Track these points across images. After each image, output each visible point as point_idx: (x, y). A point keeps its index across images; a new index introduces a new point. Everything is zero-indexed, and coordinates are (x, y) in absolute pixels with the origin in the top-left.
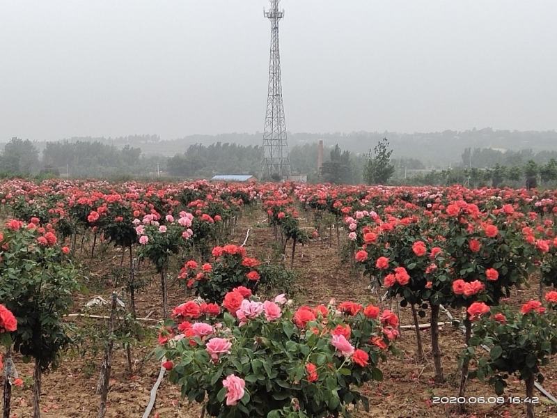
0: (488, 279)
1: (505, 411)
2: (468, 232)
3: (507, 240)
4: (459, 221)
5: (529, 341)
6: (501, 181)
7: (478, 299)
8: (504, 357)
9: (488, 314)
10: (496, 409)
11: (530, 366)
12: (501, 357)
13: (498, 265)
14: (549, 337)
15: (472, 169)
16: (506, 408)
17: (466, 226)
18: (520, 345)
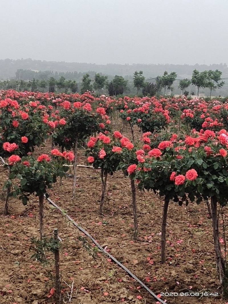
0: (22, 142)
1: (30, 213)
2: (13, 116)
3: (33, 121)
4: (7, 110)
5: (42, 176)
6: (36, 88)
7: (14, 153)
8: (28, 184)
9: (20, 161)
10: (25, 212)
11: (42, 189)
12: (26, 185)
13: (28, 135)
14: (52, 173)
15: (21, 81)
16: (31, 211)
17: (11, 113)
18: (36, 178)
